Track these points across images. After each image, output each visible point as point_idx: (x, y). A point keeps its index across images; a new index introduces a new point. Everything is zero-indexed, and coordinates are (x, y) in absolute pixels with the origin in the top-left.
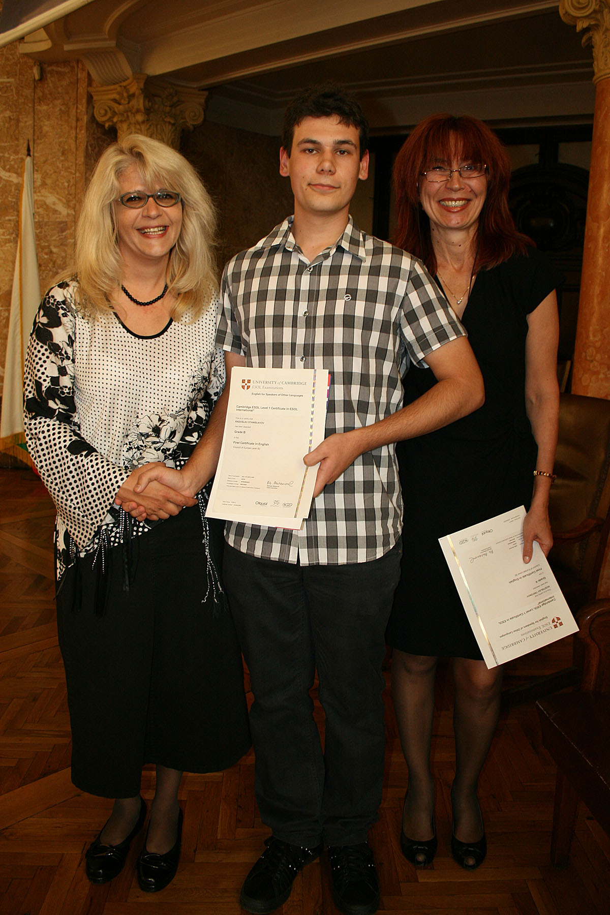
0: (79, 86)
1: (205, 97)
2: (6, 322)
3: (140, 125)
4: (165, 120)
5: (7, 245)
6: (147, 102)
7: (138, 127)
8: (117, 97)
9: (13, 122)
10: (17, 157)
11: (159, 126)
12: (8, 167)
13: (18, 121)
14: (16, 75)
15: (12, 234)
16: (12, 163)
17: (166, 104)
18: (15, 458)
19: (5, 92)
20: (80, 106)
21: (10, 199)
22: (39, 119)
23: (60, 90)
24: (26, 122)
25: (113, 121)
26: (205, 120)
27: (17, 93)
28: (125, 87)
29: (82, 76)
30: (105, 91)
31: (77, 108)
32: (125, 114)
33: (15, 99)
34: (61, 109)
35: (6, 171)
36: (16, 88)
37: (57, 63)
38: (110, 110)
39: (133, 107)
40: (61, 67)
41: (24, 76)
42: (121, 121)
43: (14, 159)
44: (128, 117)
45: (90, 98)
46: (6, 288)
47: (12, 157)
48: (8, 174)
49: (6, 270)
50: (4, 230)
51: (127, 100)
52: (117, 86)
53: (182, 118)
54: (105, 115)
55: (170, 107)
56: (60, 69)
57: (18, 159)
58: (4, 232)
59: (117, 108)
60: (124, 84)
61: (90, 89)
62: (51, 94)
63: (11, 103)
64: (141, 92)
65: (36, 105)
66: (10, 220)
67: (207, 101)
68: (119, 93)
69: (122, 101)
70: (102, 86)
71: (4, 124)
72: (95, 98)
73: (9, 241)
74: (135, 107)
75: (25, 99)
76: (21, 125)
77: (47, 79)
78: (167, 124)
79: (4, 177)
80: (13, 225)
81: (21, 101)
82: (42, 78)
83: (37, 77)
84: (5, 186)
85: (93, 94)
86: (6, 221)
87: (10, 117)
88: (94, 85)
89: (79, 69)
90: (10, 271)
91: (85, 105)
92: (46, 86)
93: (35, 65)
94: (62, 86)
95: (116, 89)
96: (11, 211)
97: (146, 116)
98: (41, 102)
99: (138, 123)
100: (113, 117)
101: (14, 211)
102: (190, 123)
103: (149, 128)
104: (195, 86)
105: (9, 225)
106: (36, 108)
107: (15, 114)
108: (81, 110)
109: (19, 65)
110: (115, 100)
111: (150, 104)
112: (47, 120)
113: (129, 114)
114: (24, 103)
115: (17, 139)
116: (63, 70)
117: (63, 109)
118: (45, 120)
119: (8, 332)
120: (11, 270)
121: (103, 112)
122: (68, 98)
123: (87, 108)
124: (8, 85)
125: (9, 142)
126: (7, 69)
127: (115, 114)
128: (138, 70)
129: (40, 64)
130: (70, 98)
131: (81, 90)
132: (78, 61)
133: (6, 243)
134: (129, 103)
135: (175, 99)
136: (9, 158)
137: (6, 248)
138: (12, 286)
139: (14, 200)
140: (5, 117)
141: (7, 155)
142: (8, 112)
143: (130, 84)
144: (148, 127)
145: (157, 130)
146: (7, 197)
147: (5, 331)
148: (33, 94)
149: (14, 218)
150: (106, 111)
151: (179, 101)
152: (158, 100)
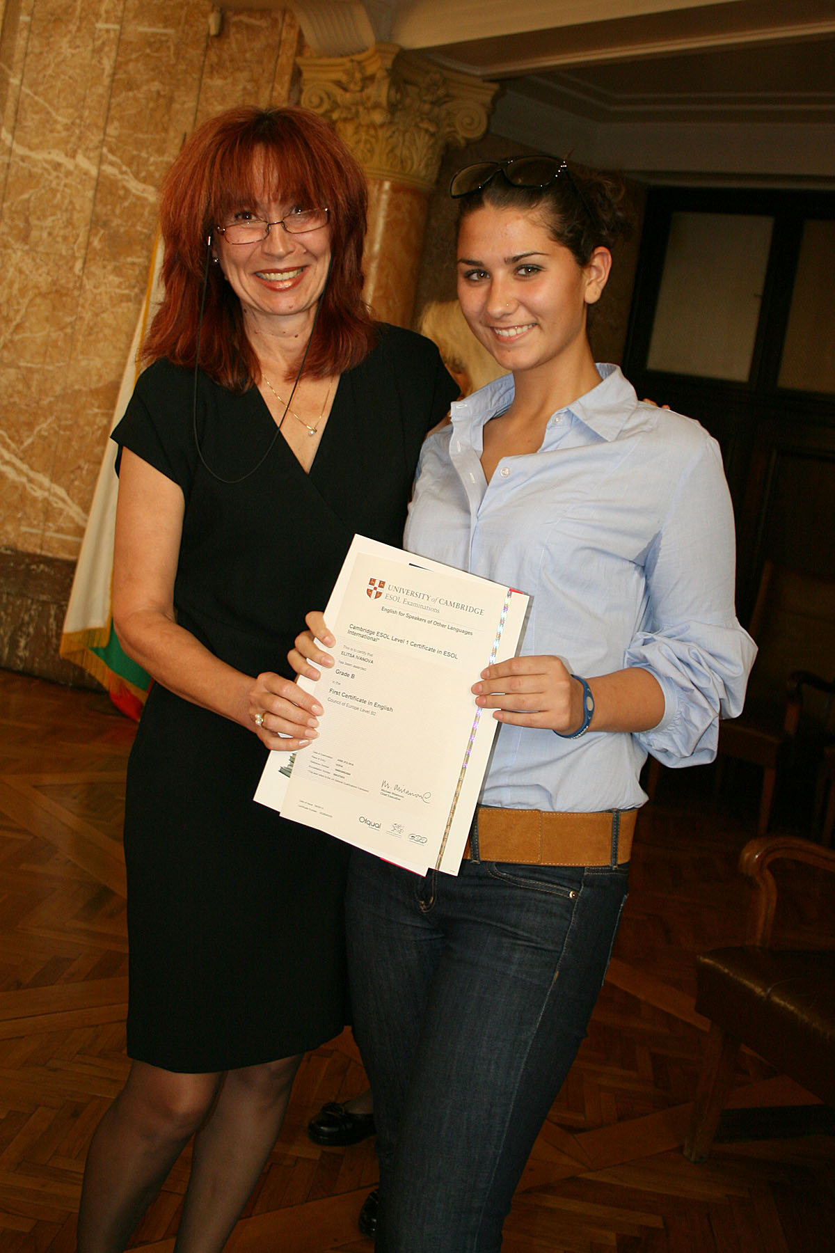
0: (280, 53)
1: (492, 93)
2: (101, 435)
3: (375, 129)
4: (421, 125)
5: (124, 305)
6: (393, 92)
7: (372, 132)
8: (344, 78)
9: (162, 101)
10: (160, 159)
11: (408, 135)
12: (143, 174)
13: (171, 100)
14: (179, 24)
15: (134, 287)
16: (152, 168)
17: (425, 98)
18: (82, 671)
19: (157, 51)
20: (278, 87)
21: (139, 228)
22: (207, 100)
23: (248, 55)
24: (184, 103)
25: (330, 118)
26: (487, 132)
27: (177, 54)
28: (359, 63)
29: (289, 36)
30: (322, 66)
31: (273, 89)
32: (354, 110)
33: (172, 62)
34: (245, 89)
35: (140, 180)
36: (176, 46)
37: (250, 11)
38: (329, 97)
39: (369, 98)
40: (256, 19)
41: (192, 26)
42: (345, 120)
43: (155, 163)
44: (357, 112)
45: (297, 74)
46: (110, 377)
47: (152, 159)
48: (141, 186)
49: (115, 348)
50: (121, 280)
51: (360, 84)
52: (345, 60)
53: (449, 125)
54: (319, 106)
55: (432, 103)
56: (253, 21)
57: (162, 162)
58: (121, 283)
59: (344, 98)
60: (358, 57)
61: (299, 60)
62: (231, 61)
63: (163, 69)
64: (385, 73)
65: (204, 76)
66: (133, 264)
67: (495, 100)
68: (347, 72)
69: (352, 86)
70: (320, 57)
71: (148, 103)
72: (306, 75)
73: (127, 298)
74: (373, 99)
75: (187, 65)
76: (176, 106)
77: (228, 37)
78: (423, 133)
79: (134, 191)
80: (137, 272)
81: (182, 67)
82: (221, 34)
83: (213, 31)
84: (134, 205)
85: (302, 68)
86: (128, 264)
87: (158, 93)
88: (307, 54)
89: (285, 25)
90: (120, 349)
91: (287, 86)
92: (226, 47)
93: (213, 11)
94: (253, 50)
95: (341, 65)
96: (138, 248)
97: (389, 117)
98: (215, 72)
99: (373, 125)
100: (331, 111)
101: (142, 248)
102: (462, 135)
103: (391, 137)
104: (478, 73)
105: (130, 272)
106: (204, 81)
107: (167, 88)
108: (279, 94)
109: (186, 8)
110: (338, 83)
111: (399, 96)
112: (220, 104)
113: (361, 109)
114: (186, 71)
115: (166, 130)
116: (258, 23)
117: (249, 87)
118: (215, 103)
119: (103, 452)
120: (123, 346)
121: (315, 100)
122: (261, 71)
123: (290, 91)
124: (164, 38)
125: (152, 134)
126: (165, 13)
127: (335, 106)
128: (385, 37)
129: (221, 9)
130: (264, 71)
131: (283, 60)
132: (284, 12)
133: (121, 301)
134: (362, 90)
136: (148, 159)
137: (120, 310)
138: (121, 376)
139: (145, 231)
140: (149, 90)
141: (144, 154)
142: (156, 83)
143: (370, 58)
144: (389, 134)
145: (404, 141)
146: (134, 225)
147: (98, 450)
148: (202, 59)
149: (141, 260)
150: (321, 99)
151: (447, 96)
152: (412, 90)
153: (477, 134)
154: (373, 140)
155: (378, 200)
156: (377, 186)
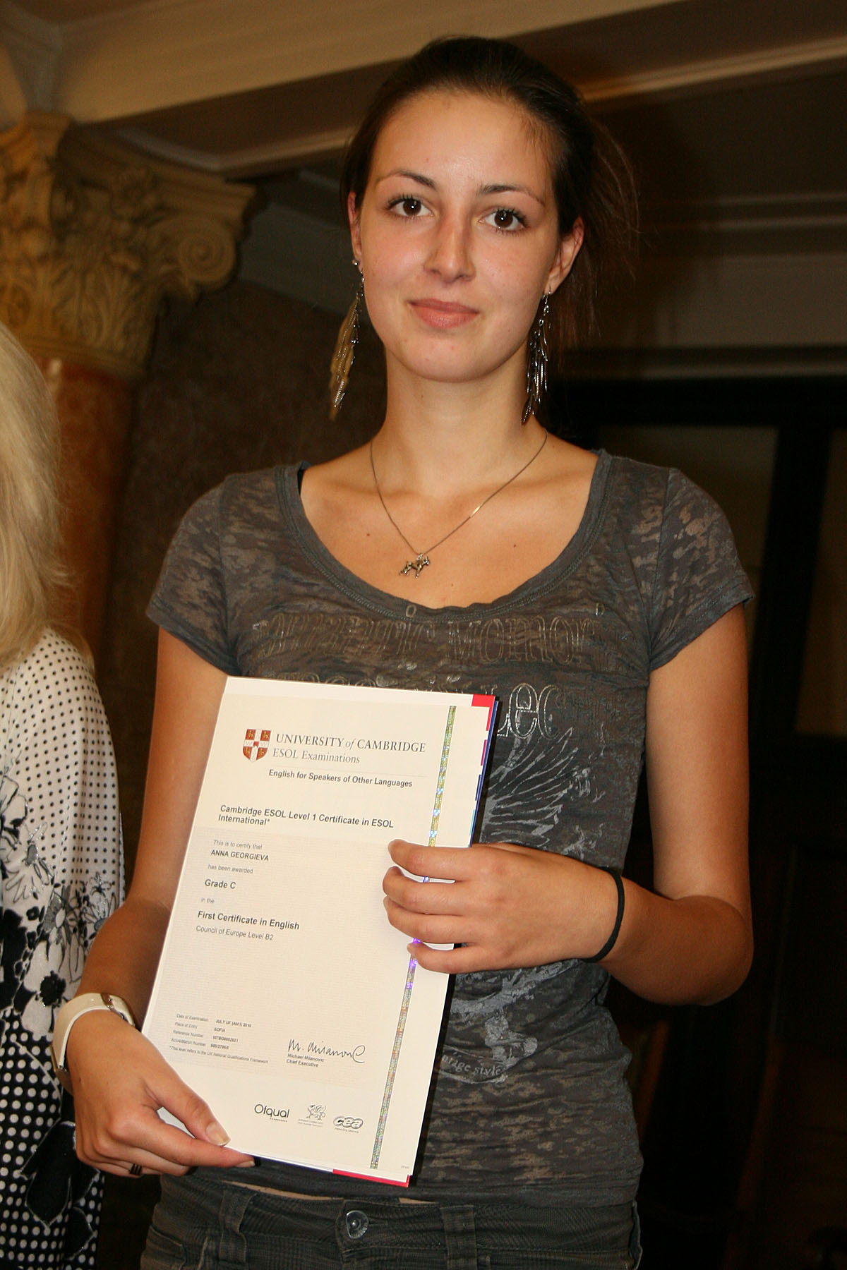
1: (242, 202)
4: (114, 260)
6: (58, 200)
11: (90, 279)
17: (120, 212)
39: (17, 211)
53: (165, 261)
55: (134, 221)
64: (45, 167)
74: (23, 213)
97: (54, 244)
102: (191, 278)
103: (59, 281)
104: (217, 166)
111: (70, 206)
135: (150, 201)
143: (17, 141)
151: (161, 207)
152: (97, 198)
153: (218, 273)
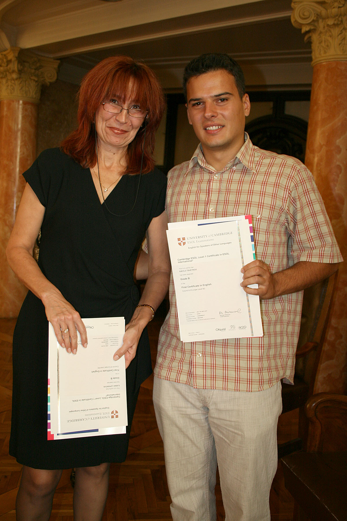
1: (58, 64)
3: (14, 80)
6: (19, 66)
7: (13, 82)
26: (57, 79)
28: (5, 55)
32: (5, 74)
39: (10, 69)
44: (6, 75)
51: (6, 63)
55: (35, 69)
60: (4, 53)
64: (15, 59)
67: (59, 66)
69: (3, 65)
74: (12, 69)
97: (19, 75)
99: (13, 79)
102: (48, 81)
104: (52, 57)
111: (22, 67)
128: (14, 44)
134: (7, 66)
135: (38, 65)
144: (20, 82)
145: (26, 85)
151: (41, 66)
152: (27, 64)
154: (14, 85)
155: (18, 108)
156: (17, 103)
